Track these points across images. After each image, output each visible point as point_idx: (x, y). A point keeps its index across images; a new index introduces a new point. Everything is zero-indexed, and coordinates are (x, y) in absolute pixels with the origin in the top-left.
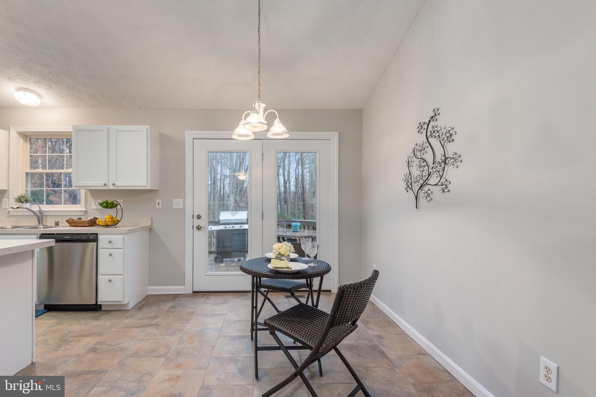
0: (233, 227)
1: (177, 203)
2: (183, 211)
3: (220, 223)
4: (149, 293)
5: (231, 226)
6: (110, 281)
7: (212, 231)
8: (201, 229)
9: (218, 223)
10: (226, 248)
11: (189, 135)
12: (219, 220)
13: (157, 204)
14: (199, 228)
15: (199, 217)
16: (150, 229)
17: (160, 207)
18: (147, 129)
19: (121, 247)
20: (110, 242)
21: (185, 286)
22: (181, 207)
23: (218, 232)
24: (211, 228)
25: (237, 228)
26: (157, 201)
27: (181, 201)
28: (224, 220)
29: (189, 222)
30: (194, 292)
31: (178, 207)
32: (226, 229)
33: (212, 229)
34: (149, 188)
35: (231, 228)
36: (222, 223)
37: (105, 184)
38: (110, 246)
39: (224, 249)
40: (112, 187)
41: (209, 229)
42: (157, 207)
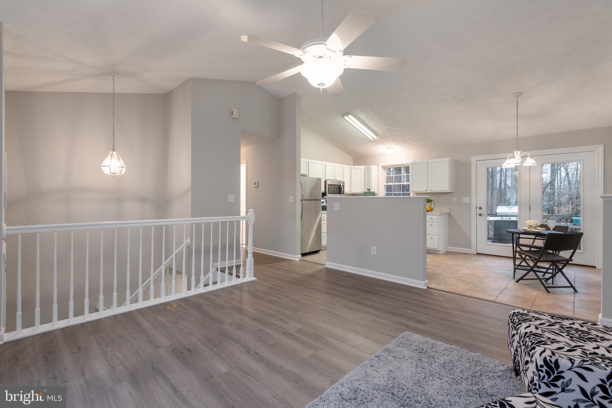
0: (510, 219)
1: (466, 200)
2: (469, 205)
3: (498, 215)
4: (449, 251)
5: (507, 218)
6: (431, 238)
7: (490, 221)
8: (482, 215)
9: (496, 215)
10: (503, 236)
11: (473, 159)
12: (496, 213)
13: (453, 200)
14: (480, 215)
15: (480, 208)
16: (449, 214)
17: (455, 202)
18: (449, 160)
19: (437, 222)
20: (431, 219)
21: (471, 249)
22: (468, 202)
23: (495, 222)
24: (488, 219)
25: (513, 220)
26: (453, 198)
27: (468, 198)
28: (501, 213)
29: (473, 212)
30: (478, 254)
31: (466, 202)
32: (503, 220)
33: (490, 219)
34: (450, 191)
35: (507, 219)
36: (499, 215)
37: (426, 190)
38: (431, 221)
39: (502, 236)
40: (429, 192)
41: (488, 220)
42: (453, 202)
